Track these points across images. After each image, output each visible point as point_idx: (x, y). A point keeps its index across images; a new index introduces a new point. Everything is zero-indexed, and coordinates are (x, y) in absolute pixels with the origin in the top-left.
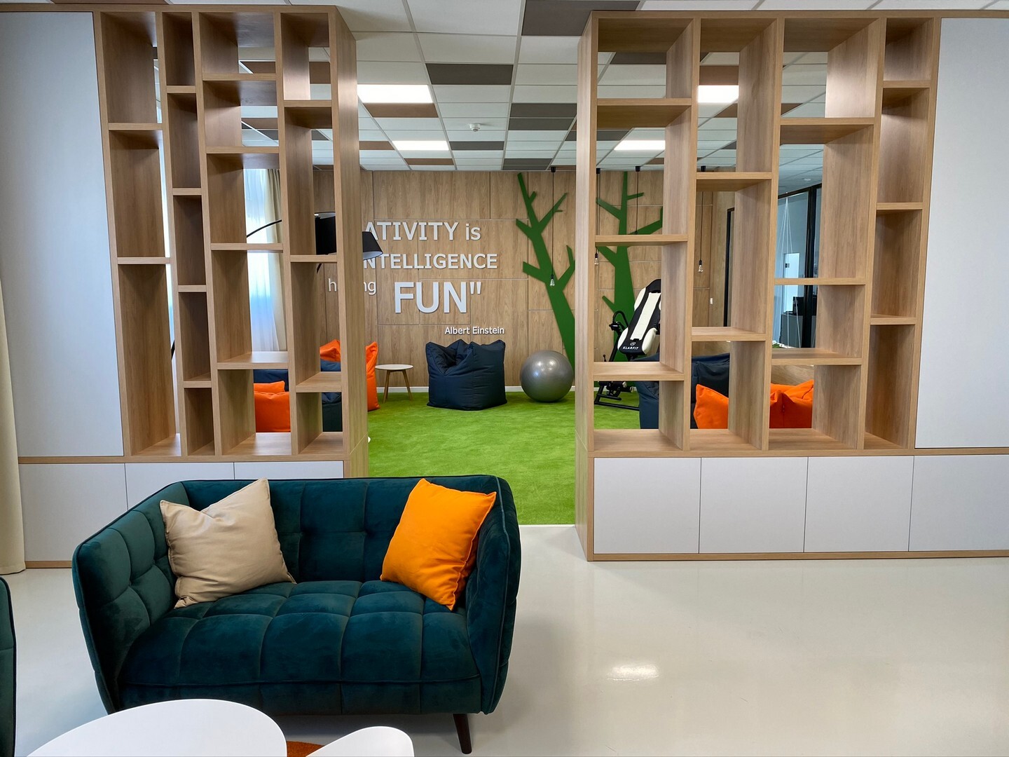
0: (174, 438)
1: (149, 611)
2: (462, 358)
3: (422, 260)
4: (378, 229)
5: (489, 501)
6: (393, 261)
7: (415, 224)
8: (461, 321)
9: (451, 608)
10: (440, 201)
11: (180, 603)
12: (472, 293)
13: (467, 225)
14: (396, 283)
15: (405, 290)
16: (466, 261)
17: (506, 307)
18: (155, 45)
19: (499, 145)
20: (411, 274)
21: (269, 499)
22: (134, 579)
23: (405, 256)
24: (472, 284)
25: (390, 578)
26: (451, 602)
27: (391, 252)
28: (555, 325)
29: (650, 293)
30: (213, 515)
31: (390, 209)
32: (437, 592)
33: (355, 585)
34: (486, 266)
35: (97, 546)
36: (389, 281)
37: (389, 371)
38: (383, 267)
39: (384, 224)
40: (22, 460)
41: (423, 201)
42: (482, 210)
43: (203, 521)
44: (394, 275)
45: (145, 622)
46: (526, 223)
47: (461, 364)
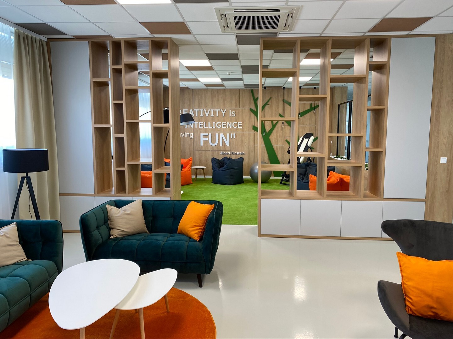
0: (112, 189)
1: (102, 238)
2: (226, 164)
3: (212, 125)
4: (194, 112)
5: (212, 207)
6: (200, 125)
7: (209, 110)
8: (227, 149)
9: (198, 241)
10: (219, 101)
11: (112, 237)
12: (232, 138)
13: (230, 110)
14: (201, 134)
15: (204, 136)
16: (230, 125)
17: (245, 144)
18: (109, 50)
19: (241, 80)
20: (207, 130)
21: (142, 206)
22: (98, 228)
23: (205, 123)
24: (232, 134)
25: (180, 232)
26: (198, 239)
27: (199, 121)
28: (266, 151)
29: (304, 139)
30: (123, 210)
31: (199, 104)
32: (193, 236)
33: (169, 234)
34: (237, 127)
35: (87, 216)
36: (198, 133)
37: (197, 169)
38: (196, 127)
39: (197, 110)
40: (61, 194)
41: (212, 101)
42: (236, 104)
43: (120, 212)
44: (200, 131)
45: (101, 241)
46: (254, 110)
47: (225, 166)
